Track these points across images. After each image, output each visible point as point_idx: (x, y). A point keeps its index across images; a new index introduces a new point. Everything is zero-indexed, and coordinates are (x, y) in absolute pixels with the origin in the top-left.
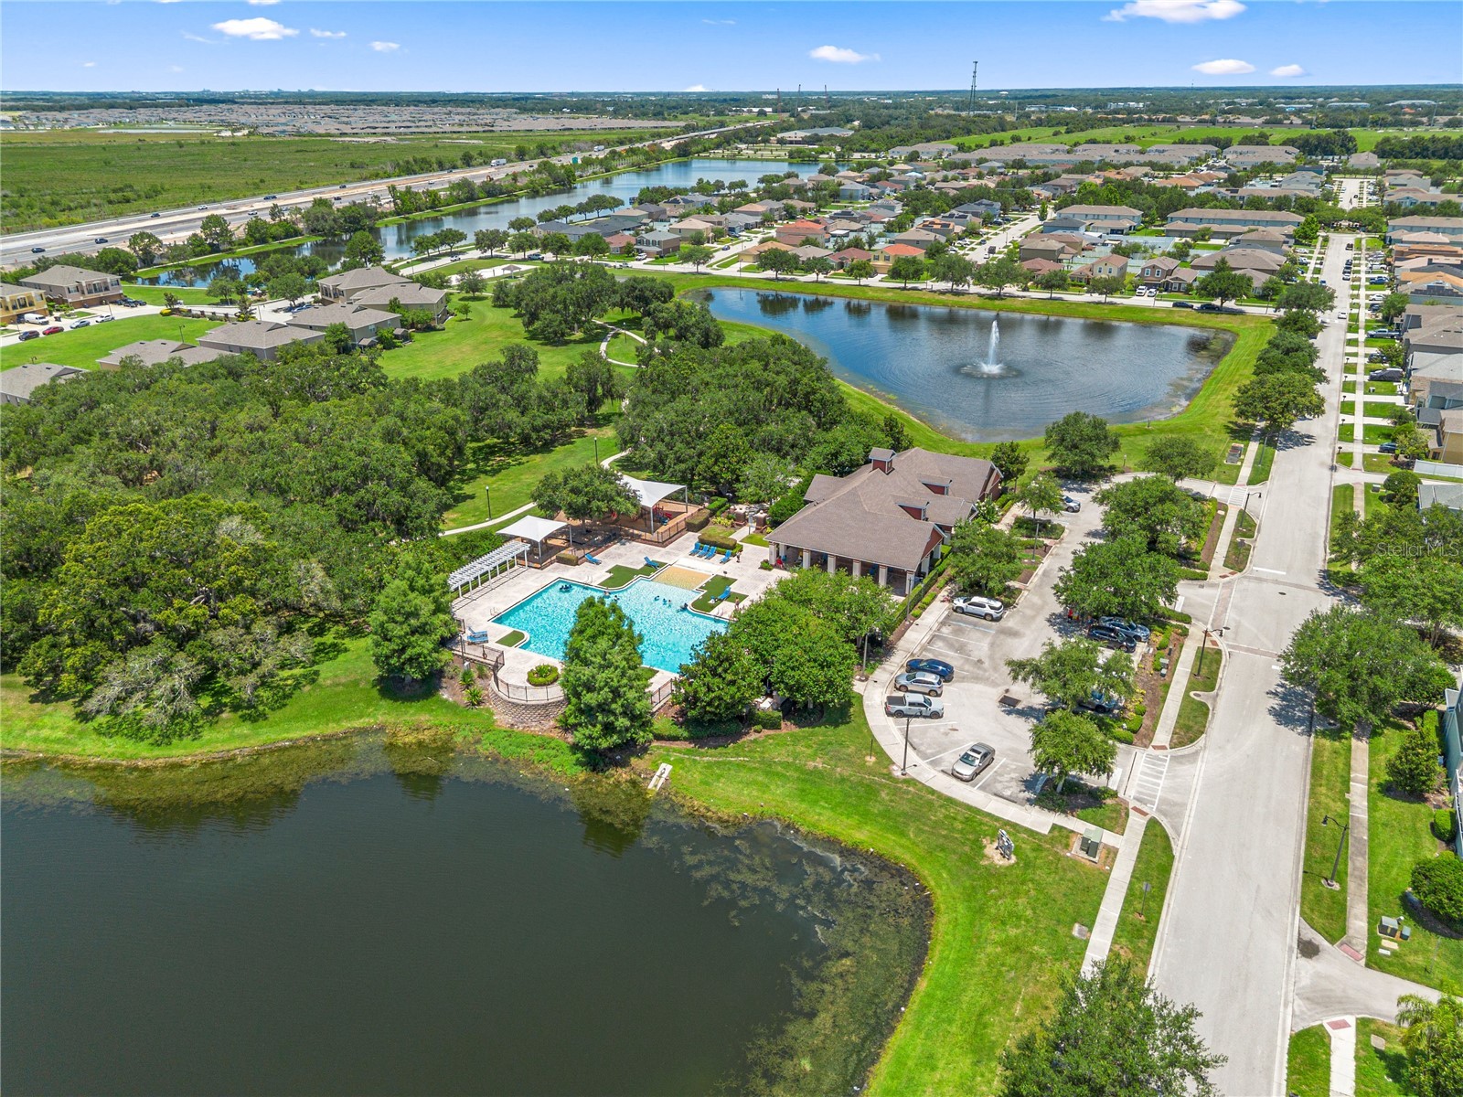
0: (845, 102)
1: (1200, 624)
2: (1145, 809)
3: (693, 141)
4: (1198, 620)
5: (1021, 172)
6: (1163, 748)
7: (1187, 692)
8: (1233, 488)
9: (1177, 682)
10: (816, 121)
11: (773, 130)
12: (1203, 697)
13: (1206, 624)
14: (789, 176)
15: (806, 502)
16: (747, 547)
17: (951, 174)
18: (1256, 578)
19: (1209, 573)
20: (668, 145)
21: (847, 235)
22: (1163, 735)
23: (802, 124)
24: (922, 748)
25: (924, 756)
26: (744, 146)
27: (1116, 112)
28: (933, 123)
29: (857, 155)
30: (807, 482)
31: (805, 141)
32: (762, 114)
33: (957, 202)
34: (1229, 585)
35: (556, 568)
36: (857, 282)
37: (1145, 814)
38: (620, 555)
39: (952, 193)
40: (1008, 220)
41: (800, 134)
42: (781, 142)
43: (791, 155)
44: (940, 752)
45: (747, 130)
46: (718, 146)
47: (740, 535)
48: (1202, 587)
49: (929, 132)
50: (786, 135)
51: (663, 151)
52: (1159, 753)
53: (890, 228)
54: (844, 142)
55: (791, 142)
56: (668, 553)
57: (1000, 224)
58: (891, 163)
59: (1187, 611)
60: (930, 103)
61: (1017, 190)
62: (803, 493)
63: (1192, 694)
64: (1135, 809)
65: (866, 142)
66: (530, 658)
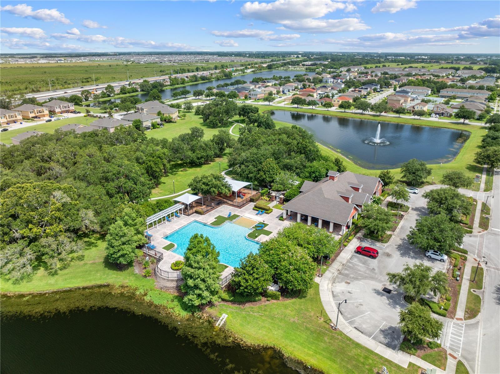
0: (326, 54)
1: (472, 255)
2: (455, 355)
3: (274, 64)
4: (471, 253)
5: (386, 76)
6: (461, 319)
7: (469, 290)
8: (478, 193)
9: (465, 284)
10: (316, 59)
11: (301, 61)
12: (478, 292)
13: (474, 255)
14: (305, 75)
15: (301, 192)
16: (275, 210)
17: (361, 75)
18: (494, 234)
19: (473, 230)
20: (265, 65)
21: (324, 94)
22: (460, 313)
23: (310, 60)
24: (346, 314)
25: (346, 319)
26: (291, 66)
27: (419, 59)
28: (356, 60)
29: (329, 70)
30: (301, 184)
31: (312, 65)
32: (298, 57)
33: (364, 84)
34: (482, 236)
35: (195, 216)
36: (327, 109)
37: (455, 358)
38: (222, 211)
39: (362, 81)
40: (382, 91)
41: (310, 63)
42: (303, 65)
43: (306, 69)
44: (354, 317)
45: (292, 61)
46: (282, 66)
47: (271, 205)
48: (471, 236)
49: (354, 63)
50: (305, 63)
51: (263, 67)
52: (459, 322)
53: (340, 92)
54: (325, 65)
55: (307, 65)
56: (241, 211)
57: (379, 92)
58: (341, 72)
59: (465, 248)
60: (355, 55)
61: (386, 81)
62: (300, 188)
63: (472, 290)
64: (450, 355)
65: (332, 65)
66: (175, 257)
